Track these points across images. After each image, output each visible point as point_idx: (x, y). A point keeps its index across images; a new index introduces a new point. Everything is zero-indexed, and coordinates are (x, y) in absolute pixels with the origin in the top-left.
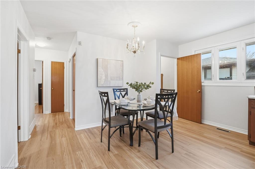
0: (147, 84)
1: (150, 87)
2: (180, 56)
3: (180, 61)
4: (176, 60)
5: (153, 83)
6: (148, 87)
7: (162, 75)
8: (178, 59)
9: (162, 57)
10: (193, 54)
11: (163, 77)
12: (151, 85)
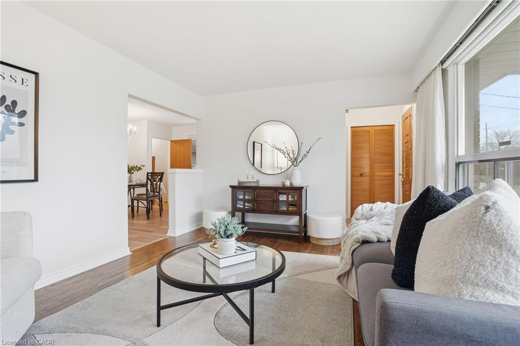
0: (139, 166)
1: (142, 169)
2: (174, 139)
3: (173, 144)
4: (169, 142)
5: (144, 166)
6: (140, 168)
7: (154, 158)
8: (171, 141)
9: (153, 139)
10: (186, 138)
11: (155, 160)
12: (142, 167)
